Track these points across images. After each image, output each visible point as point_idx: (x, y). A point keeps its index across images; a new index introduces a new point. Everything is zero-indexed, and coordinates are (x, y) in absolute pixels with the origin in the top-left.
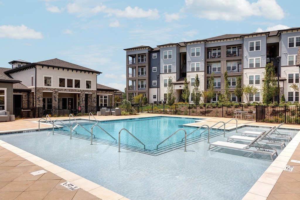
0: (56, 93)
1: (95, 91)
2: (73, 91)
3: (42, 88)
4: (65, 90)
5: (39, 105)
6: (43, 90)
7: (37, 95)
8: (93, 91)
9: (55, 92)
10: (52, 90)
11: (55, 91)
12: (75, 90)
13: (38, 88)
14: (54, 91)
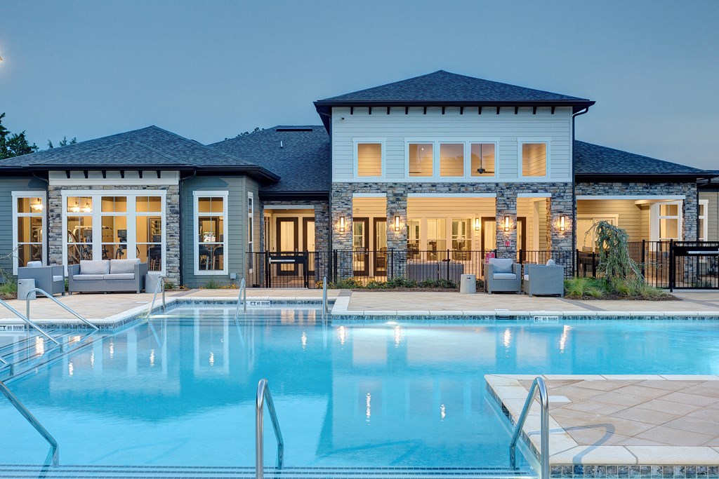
0: (398, 200)
1: (566, 184)
2: (463, 189)
3: (351, 184)
4: (434, 185)
5: (341, 243)
6: (354, 191)
7: (335, 209)
8: (554, 185)
9: (395, 195)
10: (384, 189)
11: (396, 192)
12: (473, 185)
13: (337, 184)
14: (390, 191)
